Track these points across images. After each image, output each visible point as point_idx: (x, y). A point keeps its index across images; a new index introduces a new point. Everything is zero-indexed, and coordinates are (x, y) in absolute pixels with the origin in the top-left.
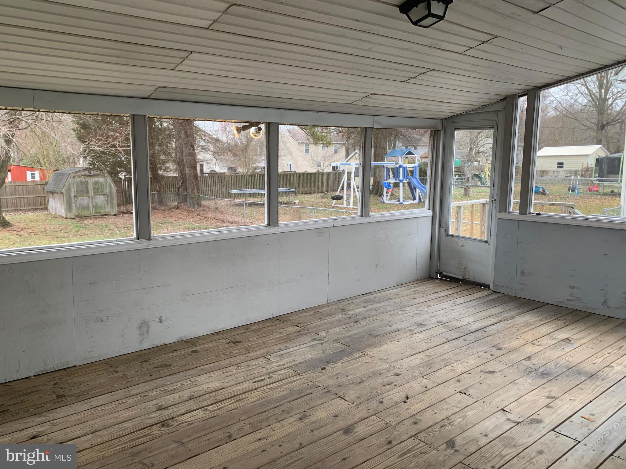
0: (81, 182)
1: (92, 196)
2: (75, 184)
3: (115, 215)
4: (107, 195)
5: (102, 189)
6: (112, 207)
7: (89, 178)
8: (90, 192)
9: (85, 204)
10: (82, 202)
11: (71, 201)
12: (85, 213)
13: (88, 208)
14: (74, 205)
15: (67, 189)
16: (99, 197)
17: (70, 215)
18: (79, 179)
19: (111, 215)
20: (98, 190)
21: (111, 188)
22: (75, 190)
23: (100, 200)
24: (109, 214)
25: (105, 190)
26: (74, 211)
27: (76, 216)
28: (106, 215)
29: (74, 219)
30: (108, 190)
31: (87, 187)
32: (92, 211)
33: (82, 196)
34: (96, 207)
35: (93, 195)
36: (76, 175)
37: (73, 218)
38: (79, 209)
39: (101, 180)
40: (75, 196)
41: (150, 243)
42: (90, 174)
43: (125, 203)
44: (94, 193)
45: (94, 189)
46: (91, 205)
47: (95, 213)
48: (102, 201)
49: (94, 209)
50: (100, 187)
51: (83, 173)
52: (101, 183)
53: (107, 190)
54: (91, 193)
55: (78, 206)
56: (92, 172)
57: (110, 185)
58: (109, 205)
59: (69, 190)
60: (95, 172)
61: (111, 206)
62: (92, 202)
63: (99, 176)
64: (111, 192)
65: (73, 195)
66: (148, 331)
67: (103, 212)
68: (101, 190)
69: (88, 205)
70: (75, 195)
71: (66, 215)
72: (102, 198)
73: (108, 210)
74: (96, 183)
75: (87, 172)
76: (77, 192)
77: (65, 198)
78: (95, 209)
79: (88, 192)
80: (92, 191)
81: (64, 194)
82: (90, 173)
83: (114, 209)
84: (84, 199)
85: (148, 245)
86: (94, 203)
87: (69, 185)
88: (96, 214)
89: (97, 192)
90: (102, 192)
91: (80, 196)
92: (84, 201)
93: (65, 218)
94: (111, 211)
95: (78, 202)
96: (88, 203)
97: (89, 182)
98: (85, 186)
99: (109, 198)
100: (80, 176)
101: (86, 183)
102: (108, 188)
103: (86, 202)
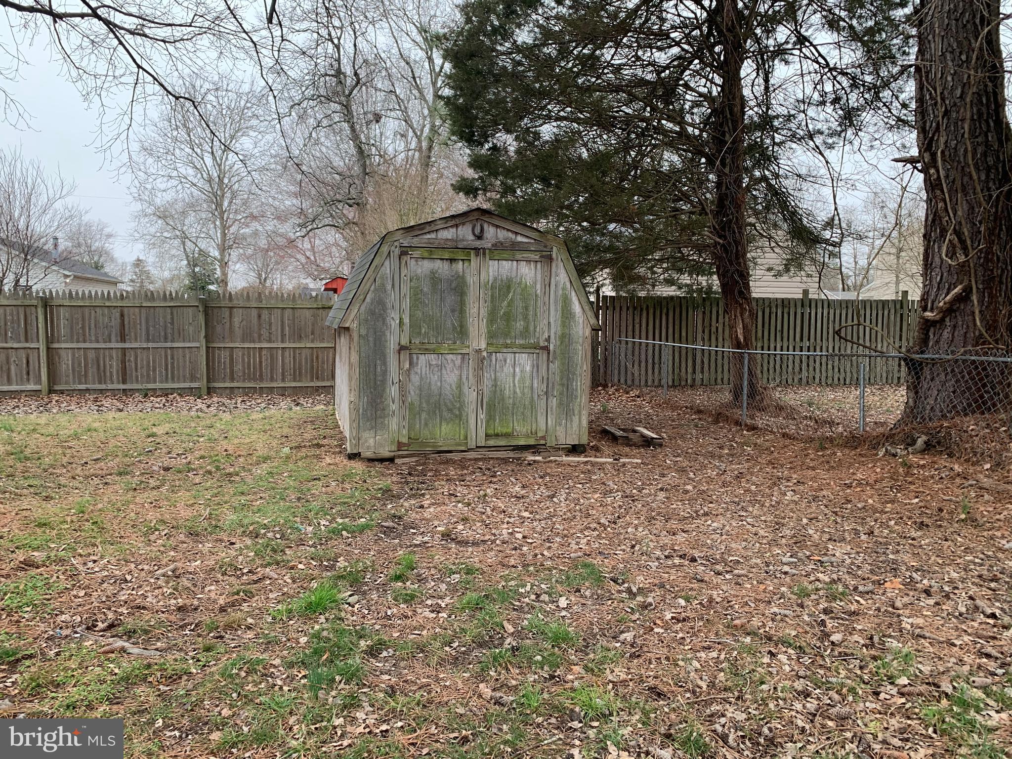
0: (434, 278)
1: (479, 351)
2: (405, 289)
3: (574, 450)
4: (546, 348)
5: (526, 318)
6: (566, 410)
7: (475, 261)
8: (473, 330)
9: (447, 391)
10: (435, 378)
11: (385, 372)
12: (443, 433)
13: (455, 411)
14: (393, 391)
15: (372, 312)
16: (510, 357)
17: (373, 443)
18: (427, 265)
19: (556, 450)
20: (510, 321)
21: (567, 315)
22: (407, 320)
23: (517, 371)
24: (551, 442)
25: (542, 324)
26: (393, 423)
27: (400, 445)
28: (534, 449)
29: (390, 461)
30: (556, 329)
31: (460, 309)
32: (476, 427)
33: (434, 351)
34: (494, 405)
35: (483, 346)
36: (415, 242)
37: (385, 453)
38: (413, 412)
39: (527, 272)
40: (402, 348)
42: (478, 244)
44: (491, 335)
45: (492, 316)
46: (471, 396)
47: (488, 436)
48: (523, 379)
49: (482, 416)
50: (519, 304)
51: (448, 234)
52: (526, 293)
53: (548, 326)
54: (478, 340)
55: (413, 396)
56: (490, 231)
57: (566, 301)
58: (554, 402)
59: (377, 316)
60: (502, 235)
61: (560, 404)
62: (479, 380)
63: (519, 256)
64: (566, 338)
65: (392, 344)
67: (521, 431)
68: (521, 324)
69: (460, 395)
70: (405, 342)
71: (358, 440)
72: (525, 361)
73: (546, 421)
74: (503, 288)
75: (465, 233)
76: (415, 327)
77: (355, 358)
78: (490, 418)
79: (462, 332)
80: (484, 329)
81: (355, 336)
82: (480, 237)
83: (576, 419)
84: (441, 367)
86: (487, 383)
87: (383, 287)
88: (491, 443)
89: (506, 335)
90: (525, 333)
91: (427, 351)
92: (443, 373)
93: (352, 457)
94: (560, 432)
95: (415, 379)
96: (459, 386)
97: (471, 280)
98: (451, 299)
99: (555, 366)
100: (432, 251)
101: (459, 288)
102: (555, 316)
103: (451, 377)
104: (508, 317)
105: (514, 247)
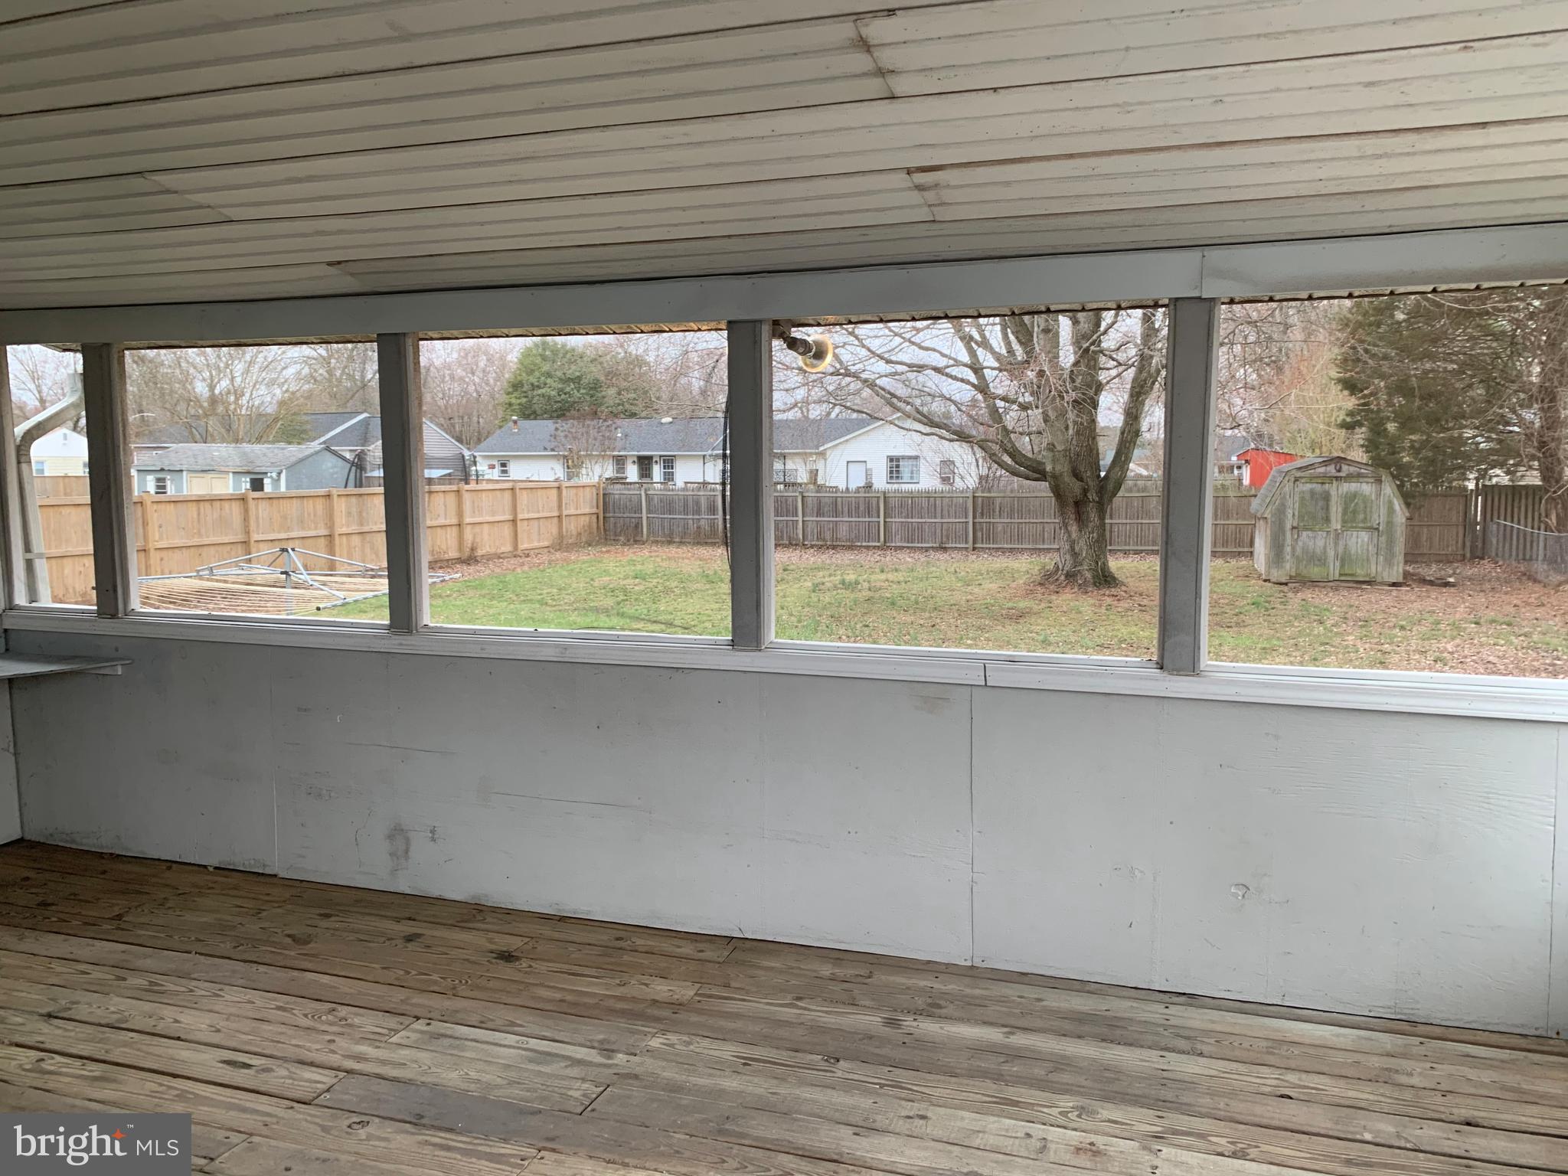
0: (1312, 493)
1: (1336, 530)
2: (1297, 498)
3: (1394, 584)
4: (1377, 529)
5: (1365, 513)
6: (1389, 562)
7: (1336, 484)
8: (1333, 519)
9: (1318, 551)
10: (1311, 544)
11: (1284, 540)
12: (1315, 572)
13: (1322, 561)
14: (1288, 549)
15: (1278, 510)
16: (1355, 533)
17: (1276, 575)
18: (1309, 486)
19: (1383, 583)
20: (1355, 514)
21: (1391, 510)
22: (1296, 513)
23: (1359, 541)
24: (1379, 579)
25: (1375, 516)
26: (1288, 566)
27: (1291, 577)
28: (1368, 583)
29: (1286, 584)
30: (1383, 519)
31: (1327, 508)
32: (1334, 570)
33: (1311, 530)
34: (1345, 559)
35: (1339, 527)
36: (1302, 474)
37: (1284, 581)
38: (1298, 560)
39: (1367, 488)
40: (1293, 528)
41: (404, 642)
42: (1338, 474)
43: (1468, 555)
44: (1344, 522)
45: (1345, 512)
46: (1331, 553)
47: (1341, 575)
48: (1362, 546)
49: (1338, 564)
50: (1362, 506)
51: (1322, 470)
52: (1366, 500)
53: (1379, 517)
54: (1336, 524)
55: (1299, 551)
56: (1345, 468)
57: (1390, 503)
58: (1381, 558)
59: (1281, 512)
60: (1353, 469)
61: (1386, 559)
62: (1336, 544)
63: (1361, 480)
64: (1390, 523)
65: (1288, 526)
66: (407, 851)
67: (1361, 573)
68: (1361, 516)
69: (1325, 553)
70: (1295, 524)
71: (1268, 572)
72: (1364, 536)
73: (1376, 568)
74: (1351, 497)
75: (1331, 469)
76: (1301, 517)
77: (1269, 532)
78: (1342, 566)
79: (1327, 520)
80: (1339, 519)
81: (1269, 521)
82: (1339, 471)
83: (1395, 568)
84: (1315, 538)
85: (401, 644)
86: (1341, 549)
87: (1284, 497)
88: (1342, 578)
89: (1353, 522)
90: (1365, 520)
91: (1307, 530)
92: (1316, 541)
93: (1265, 581)
94: (1385, 574)
95: (1300, 544)
96: (1325, 548)
97: (1333, 493)
98: (1321, 503)
99: (1383, 539)
100: (1311, 479)
101: (1326, 497)
102: (1383, 511)
103: (1320, 543)
104: (1354, 512)
105: (1359, 476)
